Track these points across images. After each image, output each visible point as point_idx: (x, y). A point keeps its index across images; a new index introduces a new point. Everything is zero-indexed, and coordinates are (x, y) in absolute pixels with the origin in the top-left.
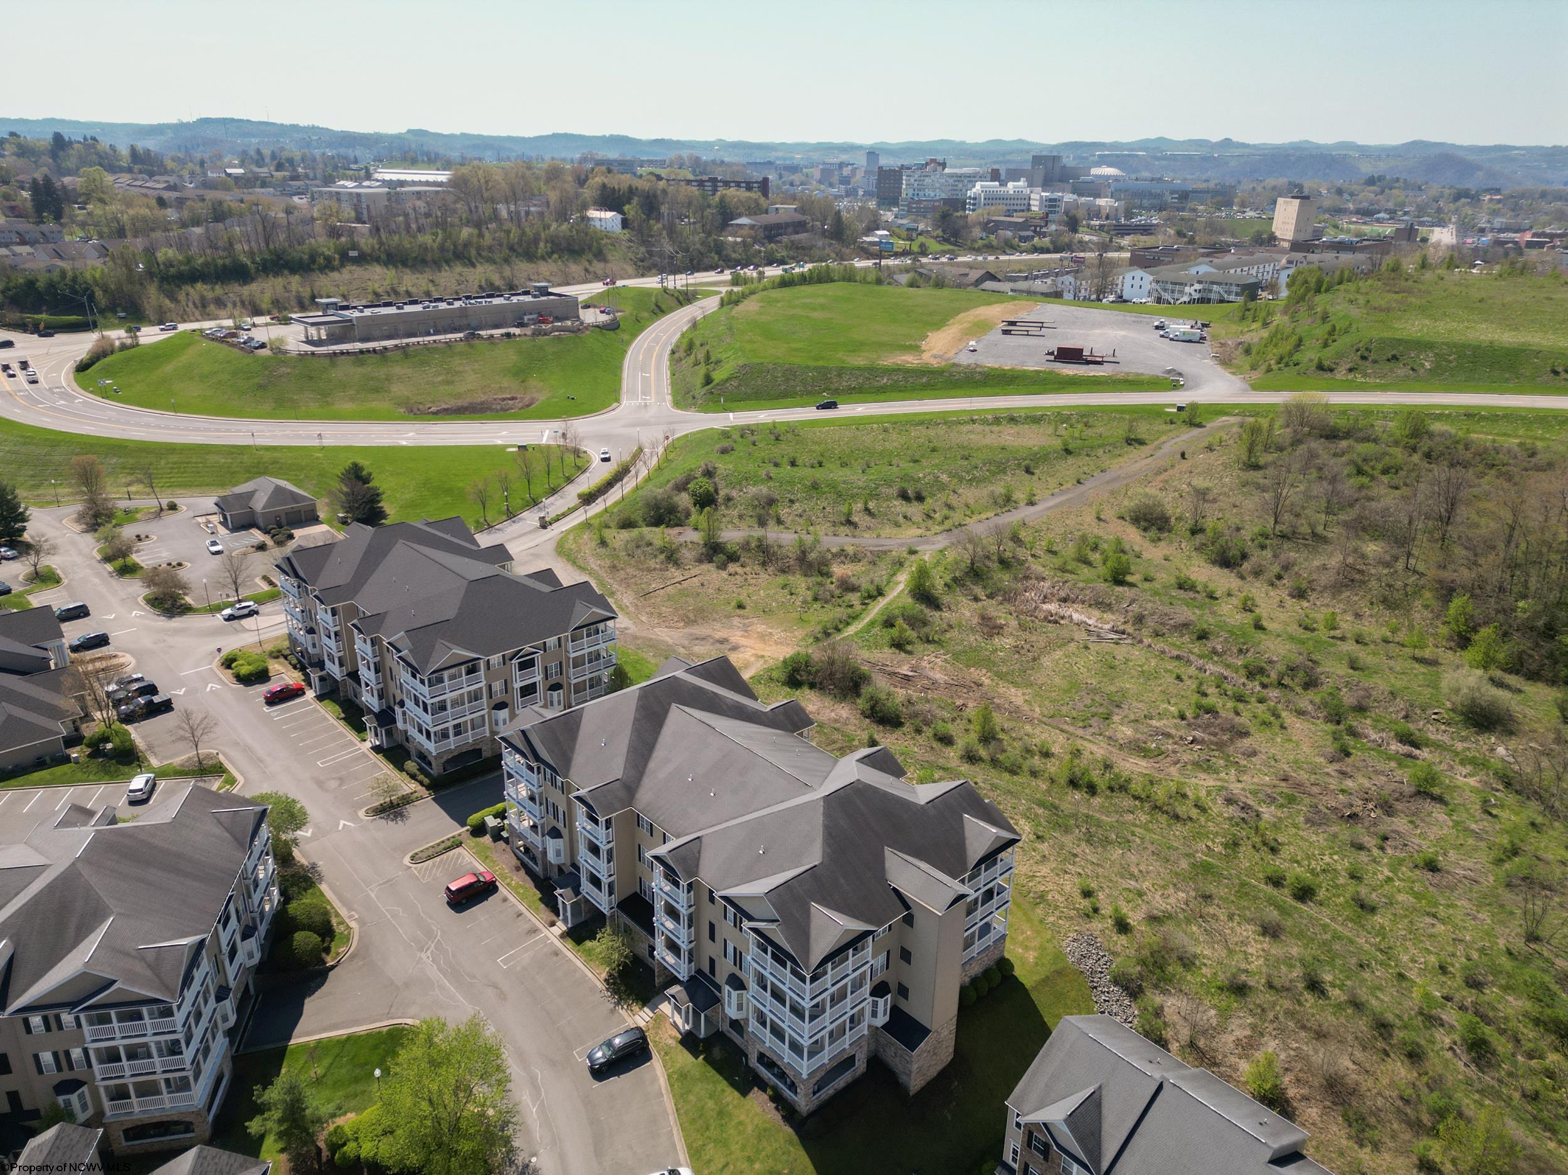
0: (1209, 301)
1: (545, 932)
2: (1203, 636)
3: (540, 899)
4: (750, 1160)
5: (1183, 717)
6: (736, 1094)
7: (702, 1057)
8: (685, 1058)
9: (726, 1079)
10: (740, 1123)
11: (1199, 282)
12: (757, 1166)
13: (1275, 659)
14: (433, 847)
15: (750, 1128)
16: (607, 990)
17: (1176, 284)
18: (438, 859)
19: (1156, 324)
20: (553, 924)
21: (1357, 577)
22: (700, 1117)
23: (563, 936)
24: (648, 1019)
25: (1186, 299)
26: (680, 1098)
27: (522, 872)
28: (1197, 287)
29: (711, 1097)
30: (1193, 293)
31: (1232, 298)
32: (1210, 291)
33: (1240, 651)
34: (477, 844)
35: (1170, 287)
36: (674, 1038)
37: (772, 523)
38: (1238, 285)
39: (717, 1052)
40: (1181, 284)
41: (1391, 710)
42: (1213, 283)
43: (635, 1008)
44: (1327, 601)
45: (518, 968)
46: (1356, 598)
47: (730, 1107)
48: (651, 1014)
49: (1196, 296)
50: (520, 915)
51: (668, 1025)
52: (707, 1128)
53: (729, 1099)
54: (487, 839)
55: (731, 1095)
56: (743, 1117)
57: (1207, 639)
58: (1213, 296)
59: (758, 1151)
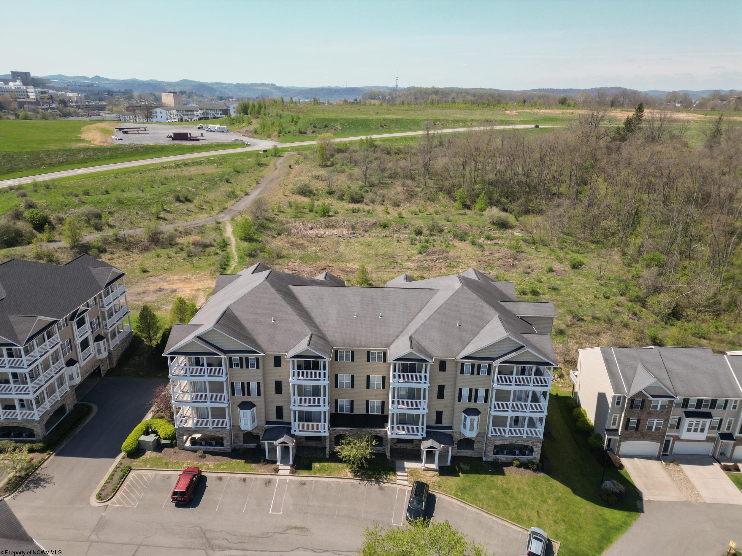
0: (208, 118)
1: (277, 478)
2: (385, 226)
3: (245, 462)
4: (545, 502)
5: (420, 253)
6: (500, 477)
7: (460, 474)
8: (452, 481)
9: (486, 474)
10: (518, 489)
11: (200, 109)
12: (550, 502)
13: (422, 226)
14: (107, 482)
15: (526, 488)
16: (362, 480)
17: (187, 111)
18: (124, 487)
19: (198, 126)
20: (277, 470)
21: (412, 193)
22: (497, 500)
23: (293, 472)
24: (406, 478)
25: (195, 118)
26: (476, 501)
27: (209, 456)
28: (200, 111)
29: (490, 488)
30: (199, 115)
31: (219, 116)
32: (208, 113)
33: (405, 227)
34: (146, 461)
35: (186, 113)
36: (434, 475)
37: (106, 227)
38: (220, 110)
39: (465, 467)
40: (191, 111)
41: (474, 231)
42: (207, 109)
43: (392, 477)
44: (408, 205)
45: (291, 508)
46: (418, 201)
47: (505, 485)
48: (406, 474)
49: (202, 116)
50: (244, 480)
51: (422, 472)
52: (508, 504)
53: (499, 482)
54: (149, 454)
55: (498, 479)
56: (516, 486)
57: (388, 227)
58: (209, 116)
59: (542, 495)
